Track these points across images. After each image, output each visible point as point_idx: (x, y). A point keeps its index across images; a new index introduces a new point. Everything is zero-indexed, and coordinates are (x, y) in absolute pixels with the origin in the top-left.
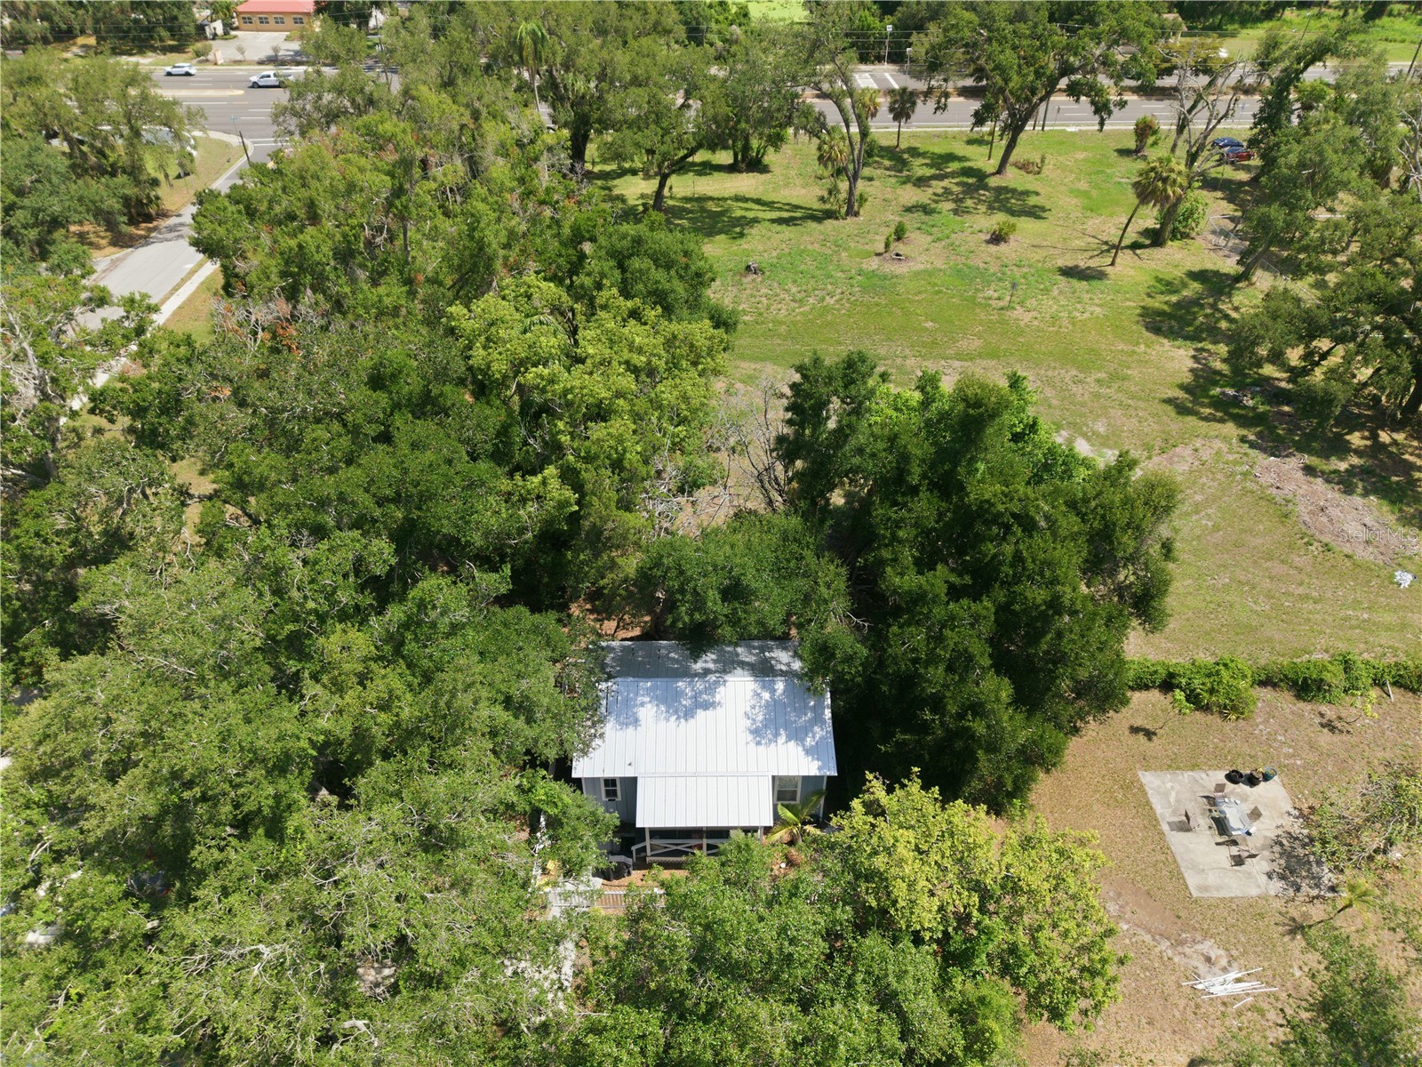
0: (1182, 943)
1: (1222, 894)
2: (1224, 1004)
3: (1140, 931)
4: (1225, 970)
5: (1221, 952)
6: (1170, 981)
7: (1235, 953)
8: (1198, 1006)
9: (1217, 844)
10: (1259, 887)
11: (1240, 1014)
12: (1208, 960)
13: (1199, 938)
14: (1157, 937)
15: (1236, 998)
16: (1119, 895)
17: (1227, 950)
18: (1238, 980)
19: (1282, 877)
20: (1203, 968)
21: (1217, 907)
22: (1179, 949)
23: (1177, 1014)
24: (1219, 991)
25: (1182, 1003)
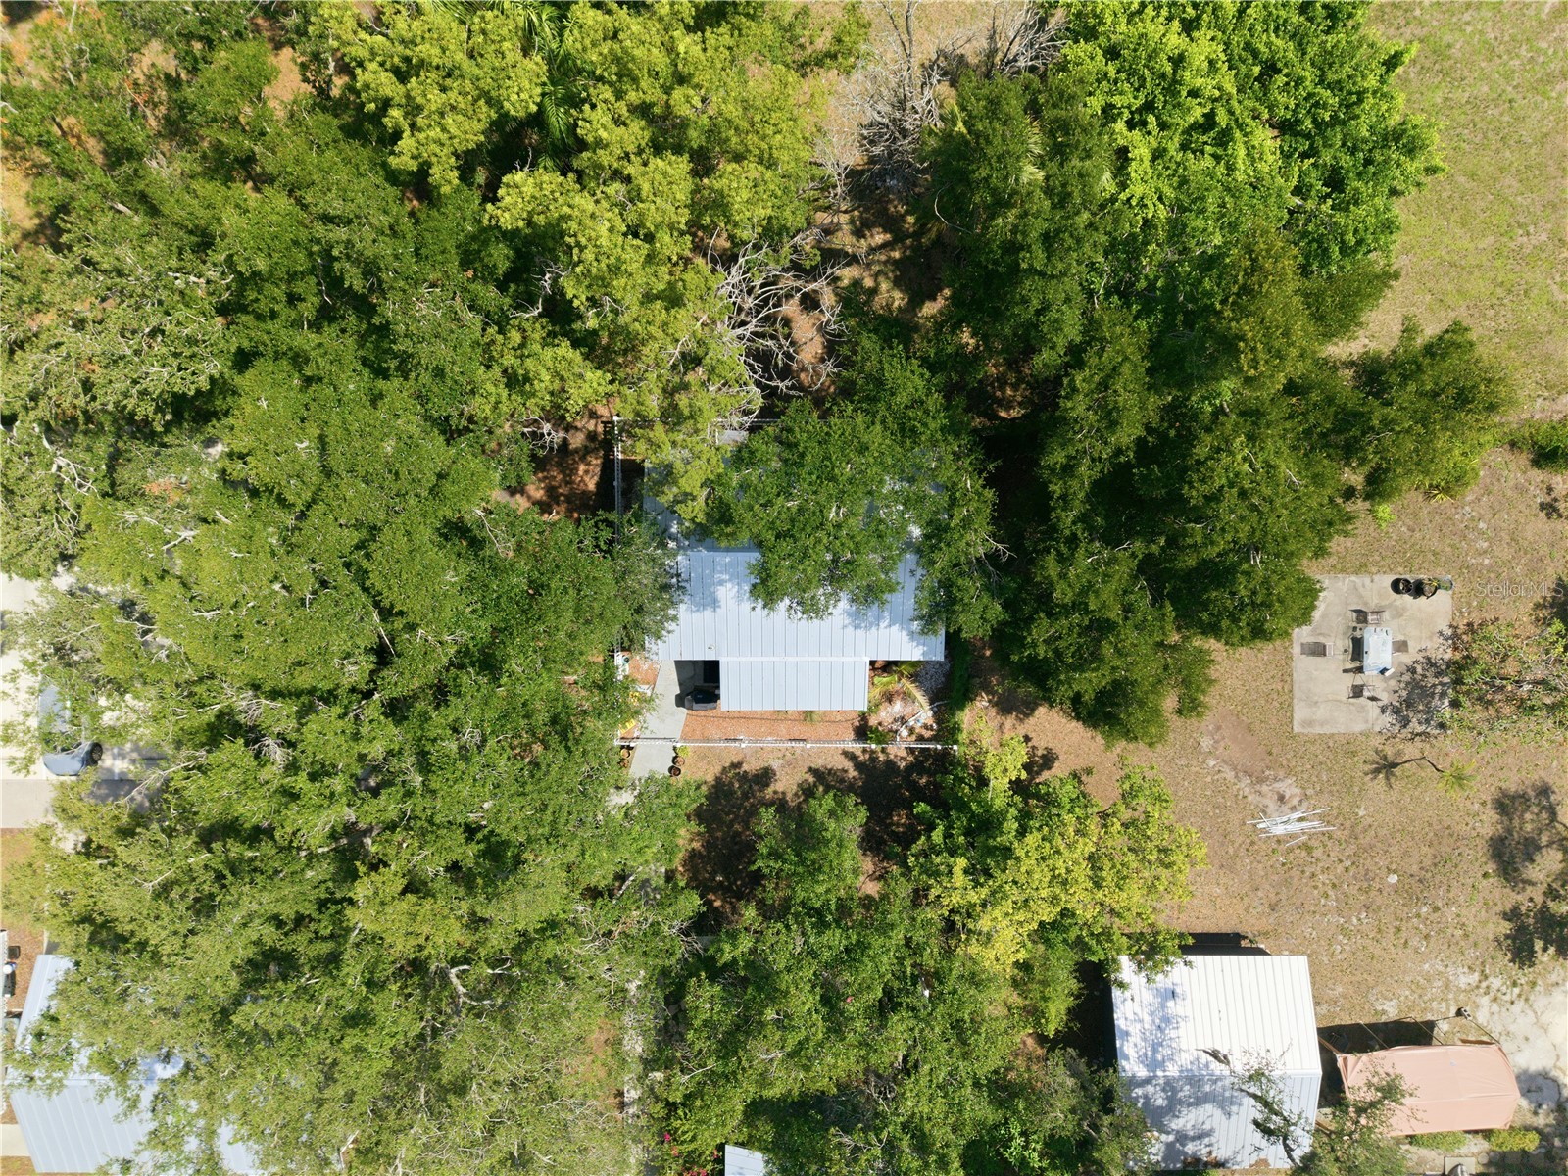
0: (1261, 781)
1: (1327, 730)
2: (1279, 841)
3: (1226, 769)
4: (1293, 809)
5: (1298, 791)
6: (1235, 818)
7: (1310, 792)
8: (1253, 843)
9: (1345, 671)
10: (1367, 722)
11: (1290, 850)
12: (1281, 798)
13: (1281, 774)
14: (1240, 774)
15: (1292, 836)
16: (1219, 728)
17: (1303, 788)
18: (1301, 820)
19: (1396, 711)
20: (1272, 804)
21: (1313, 742)
22: (1258, 787)
23: (1231, 851)
24: (1279, 830)
25: (1239, 840)
